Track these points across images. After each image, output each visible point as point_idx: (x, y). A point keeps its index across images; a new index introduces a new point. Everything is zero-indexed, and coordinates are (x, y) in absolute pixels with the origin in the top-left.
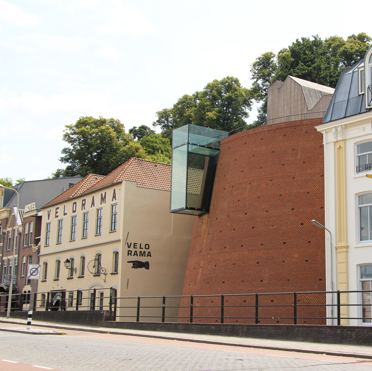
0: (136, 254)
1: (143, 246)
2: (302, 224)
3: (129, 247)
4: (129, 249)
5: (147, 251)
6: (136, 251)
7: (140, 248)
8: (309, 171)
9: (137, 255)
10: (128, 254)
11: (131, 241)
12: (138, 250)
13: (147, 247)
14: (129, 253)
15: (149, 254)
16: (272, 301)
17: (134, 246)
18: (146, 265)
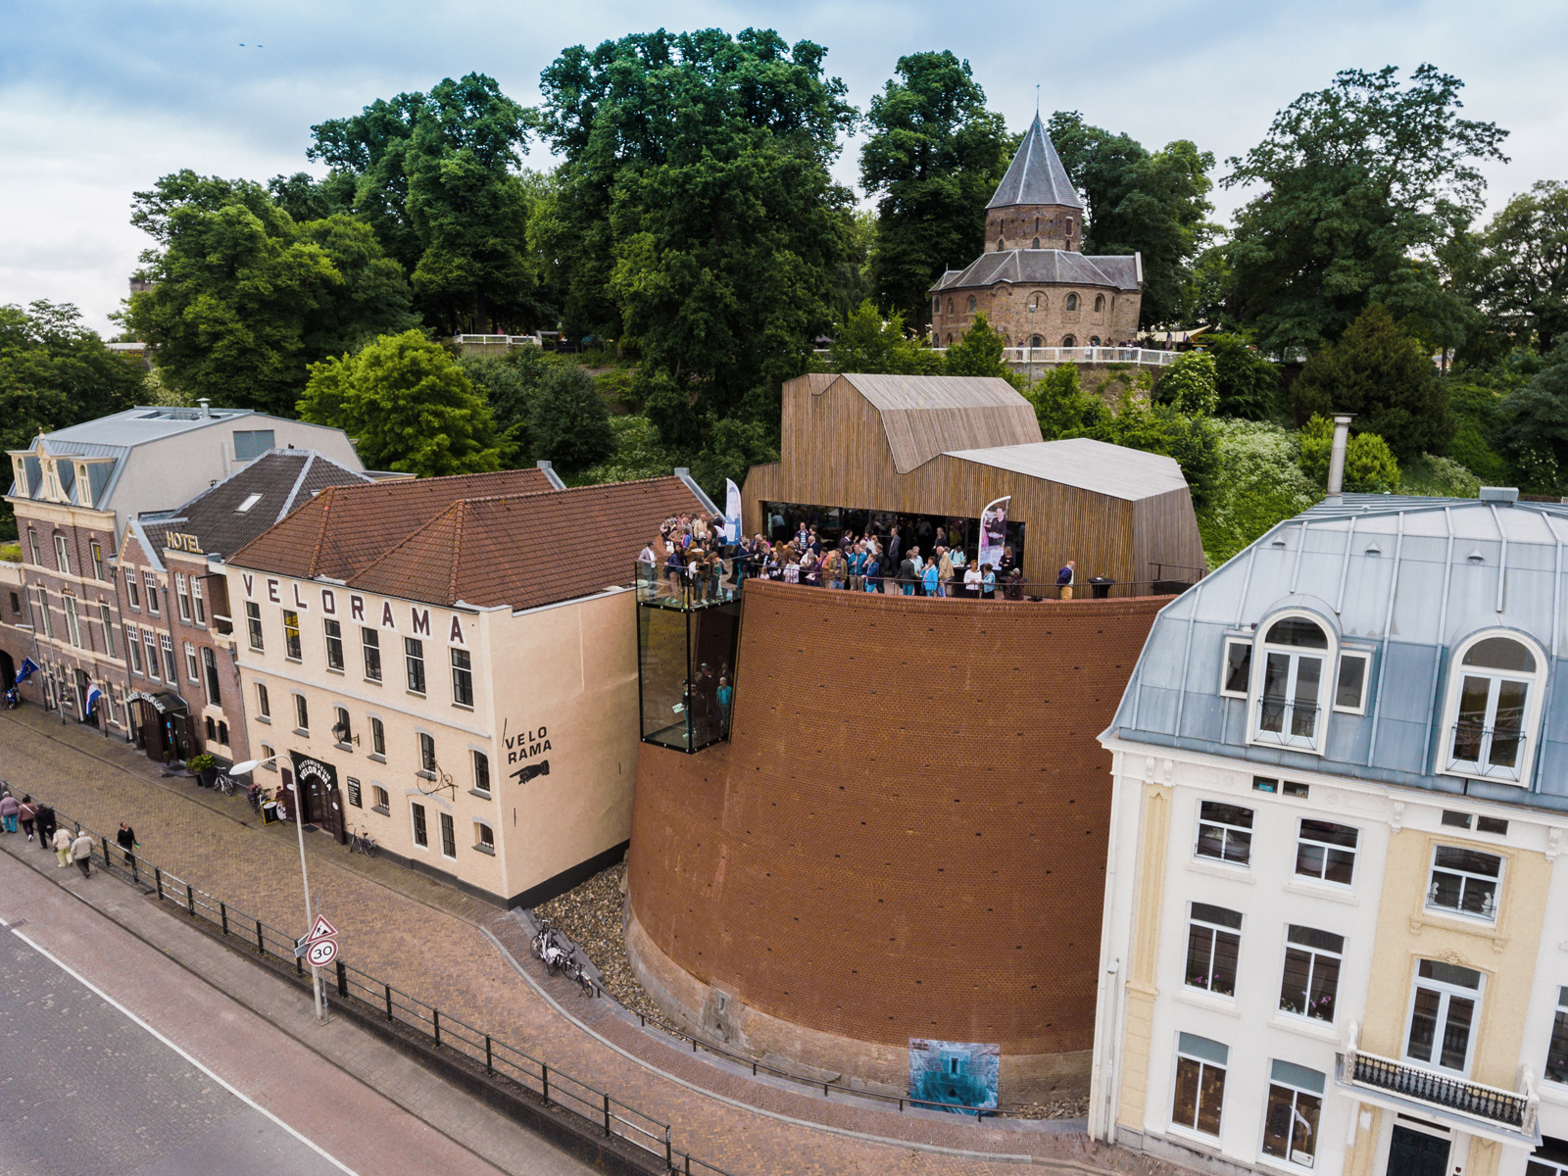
0: (523, 754)
1: (535, 735)
2: (979, 834)
3: (510, 747)
4: (511, 751)
5: (542, 741)
6: (523, 750)
7: (531, 740)
8: (990, 722)
9: (526, 756)
10: (510, 760)
11: (512, 733)
12: (527, 746)
13: (542, 732)
14: (512, 758)
15: (548, 746)
16: (919, 982)
17: (519, 740)
18: (543, 769)
